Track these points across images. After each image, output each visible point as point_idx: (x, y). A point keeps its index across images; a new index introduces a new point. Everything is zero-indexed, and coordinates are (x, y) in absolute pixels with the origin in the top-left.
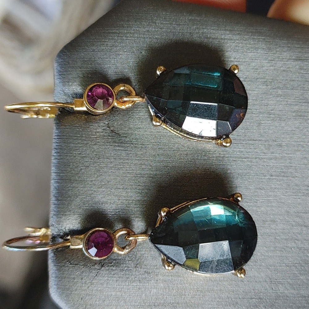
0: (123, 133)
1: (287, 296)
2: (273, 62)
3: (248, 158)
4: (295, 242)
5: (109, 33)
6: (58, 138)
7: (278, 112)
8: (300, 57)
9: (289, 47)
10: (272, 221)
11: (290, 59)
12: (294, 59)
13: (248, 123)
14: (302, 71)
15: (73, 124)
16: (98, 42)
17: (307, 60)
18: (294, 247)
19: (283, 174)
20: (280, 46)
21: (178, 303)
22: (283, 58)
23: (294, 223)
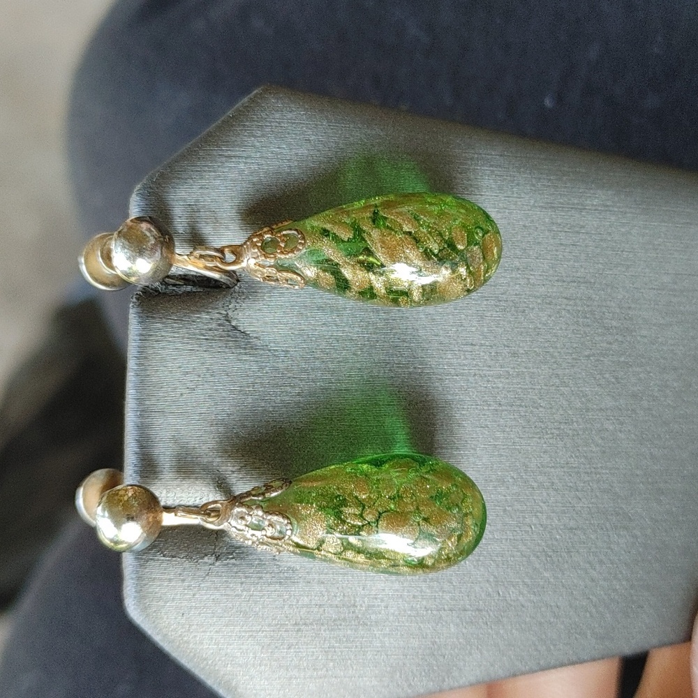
0: (252, 331)
1: (523, 606)
2: (507, 211)
3: (462, 375)
4: (537, 517)
5: (230, 157)
6: (140, 340)
7: (513, 298)
8: (551, 203)
9: (534, 185)
10: (499, 481)
11: (534, 206)
12: (542, 207)
13: (463, 316)
14: (554, 228)
15: (167, 315)
16: (210, 171)
17: (563, 207)
18: (535, 525)
19: (518, 403)
20: (518, 184)
21: (344, 620)
22: (523, 205)
23: (535, 485)
